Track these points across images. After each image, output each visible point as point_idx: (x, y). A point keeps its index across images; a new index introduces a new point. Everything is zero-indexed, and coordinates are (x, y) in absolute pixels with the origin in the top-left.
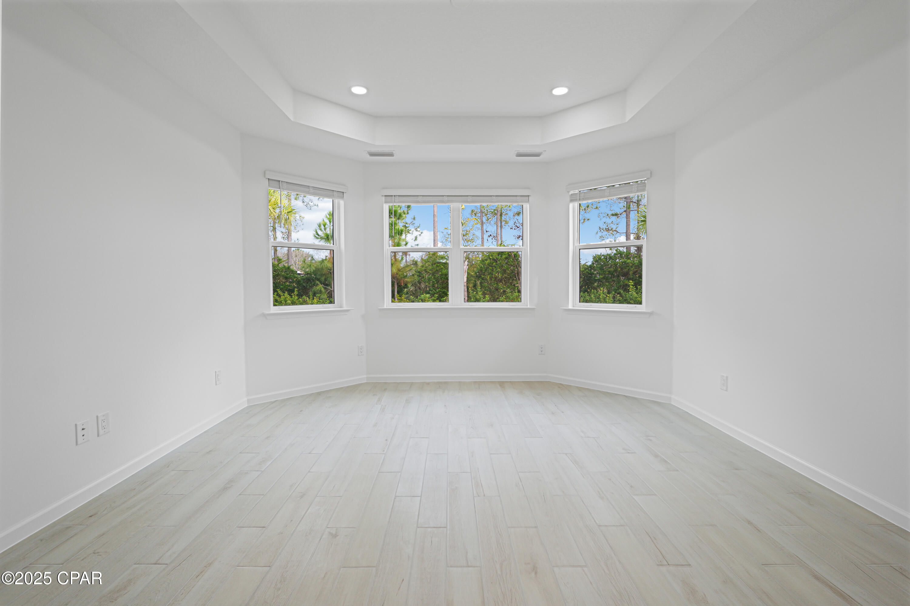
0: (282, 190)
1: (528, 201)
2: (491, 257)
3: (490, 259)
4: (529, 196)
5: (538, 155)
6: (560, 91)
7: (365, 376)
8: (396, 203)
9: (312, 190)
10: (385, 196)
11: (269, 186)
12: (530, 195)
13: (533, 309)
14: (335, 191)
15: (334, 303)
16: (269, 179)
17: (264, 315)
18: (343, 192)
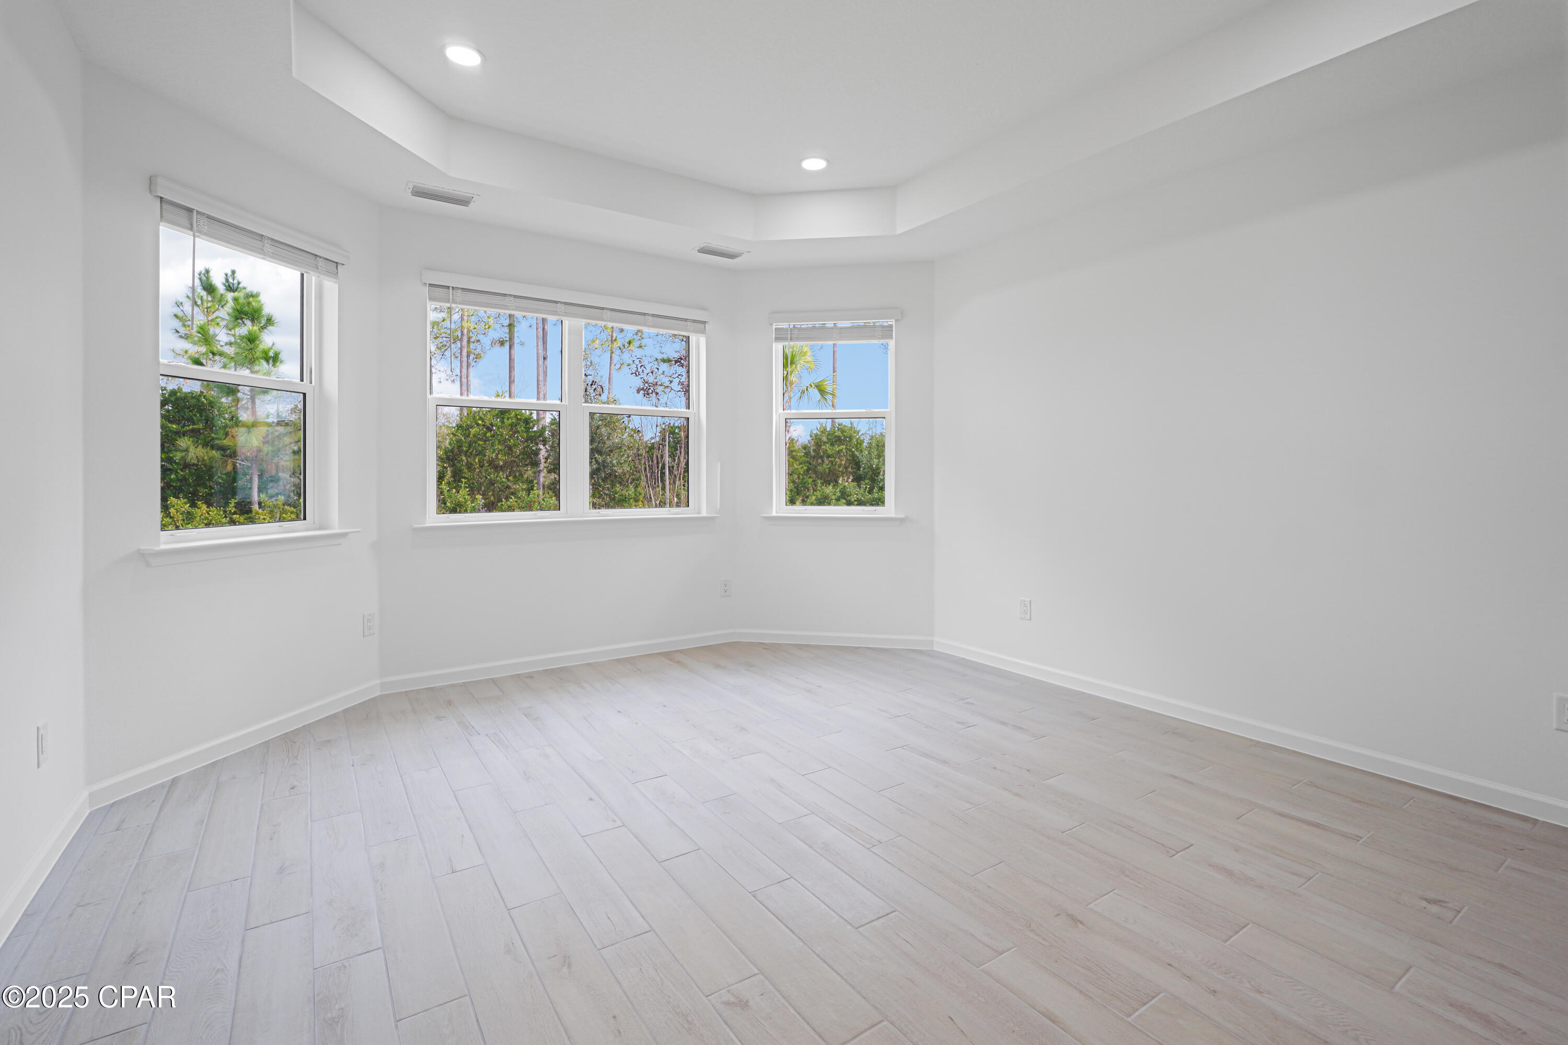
0: (197, 234)
1: (703, 332)
2: (480, 422)
3: (478, 425)
4: (705, 323)
5: (732, 256)
6: (814, 164)
7: (378, 681)
8: (456, 303)
9: (268, 247)
10: (431, 285)
11: (161, 216)
12: (707, 322)
13: (712, 518)
14: (320, 257)
15: (305, 519)
16: (161, 198)
17: (143, 557)
18: (337, 263)
